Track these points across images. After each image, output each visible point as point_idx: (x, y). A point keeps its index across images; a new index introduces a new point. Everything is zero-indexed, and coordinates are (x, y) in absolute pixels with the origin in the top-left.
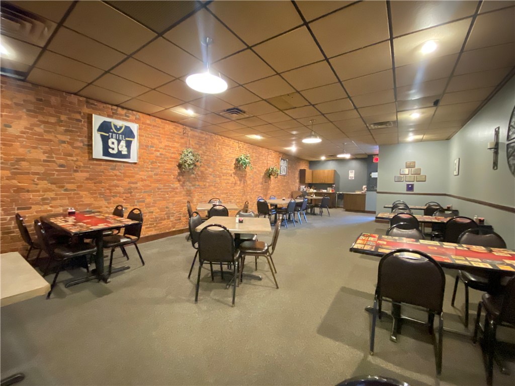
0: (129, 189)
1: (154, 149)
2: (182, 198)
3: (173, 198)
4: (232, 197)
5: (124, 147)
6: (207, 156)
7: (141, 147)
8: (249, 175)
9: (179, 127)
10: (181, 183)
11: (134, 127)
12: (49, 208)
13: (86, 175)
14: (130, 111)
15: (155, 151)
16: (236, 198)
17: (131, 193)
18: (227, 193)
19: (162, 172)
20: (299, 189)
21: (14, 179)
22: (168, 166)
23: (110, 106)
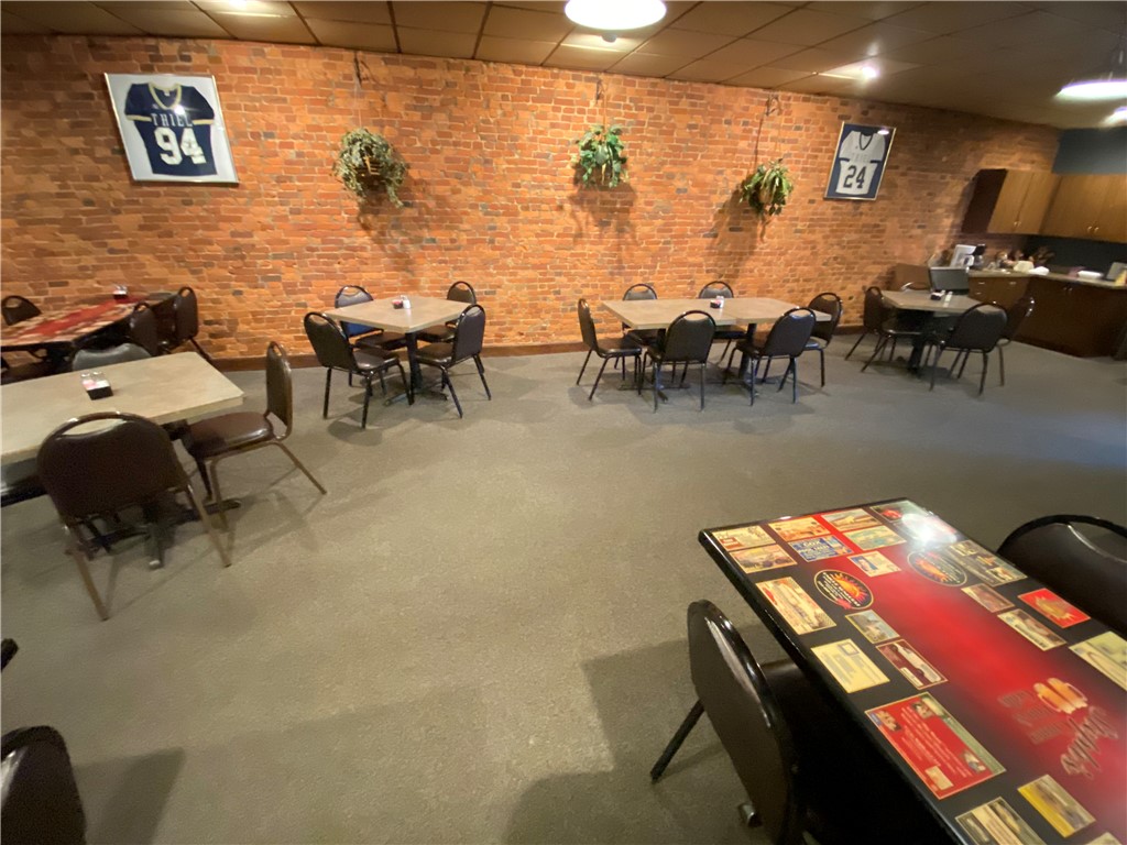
0: (236, 249)
1: (277, 141)
2: (383, 274)
3: (357, 275)
4: (563, 279)
5: (195, 145)
6: (456, 144)
7: (236, 137)
8: (649, 203)
10: (374, 233)
11: (207, 87)
13: (138, 218)
14: (190, 43)
15: (282, 145)
16: (579, 282)
17: (243, 257)
18: (543, 266)
19: (312, 203)
20: (946, 258)
22: (325, 187)
23: (139, 41)
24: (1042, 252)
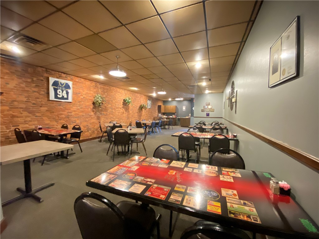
0: (68, 116)
1: (80, 95)
2: (95, 121)
3: (90, 121)
4: (121, 120)
5: (65, 94)
6: (108, 98)
7: (74, 93)
8: (131, 108)
9: (93, 83)
10: (94, 112)
11: (70, 83)
12: (28, 126)
13: (46, 108)
14: (68, 75)
15: (81, 96)
16: (124, 120)
17: (69, 118)
18: (119, 118)
19: (84, 107)
20: (158, 116)
21: (11, 111)
22: (88, 104)
23: (58, 73)
24: (165, 114)
